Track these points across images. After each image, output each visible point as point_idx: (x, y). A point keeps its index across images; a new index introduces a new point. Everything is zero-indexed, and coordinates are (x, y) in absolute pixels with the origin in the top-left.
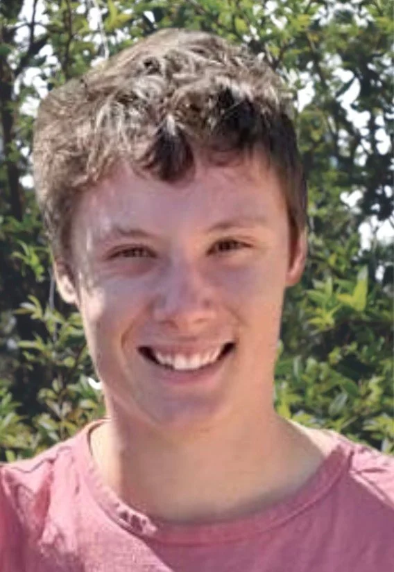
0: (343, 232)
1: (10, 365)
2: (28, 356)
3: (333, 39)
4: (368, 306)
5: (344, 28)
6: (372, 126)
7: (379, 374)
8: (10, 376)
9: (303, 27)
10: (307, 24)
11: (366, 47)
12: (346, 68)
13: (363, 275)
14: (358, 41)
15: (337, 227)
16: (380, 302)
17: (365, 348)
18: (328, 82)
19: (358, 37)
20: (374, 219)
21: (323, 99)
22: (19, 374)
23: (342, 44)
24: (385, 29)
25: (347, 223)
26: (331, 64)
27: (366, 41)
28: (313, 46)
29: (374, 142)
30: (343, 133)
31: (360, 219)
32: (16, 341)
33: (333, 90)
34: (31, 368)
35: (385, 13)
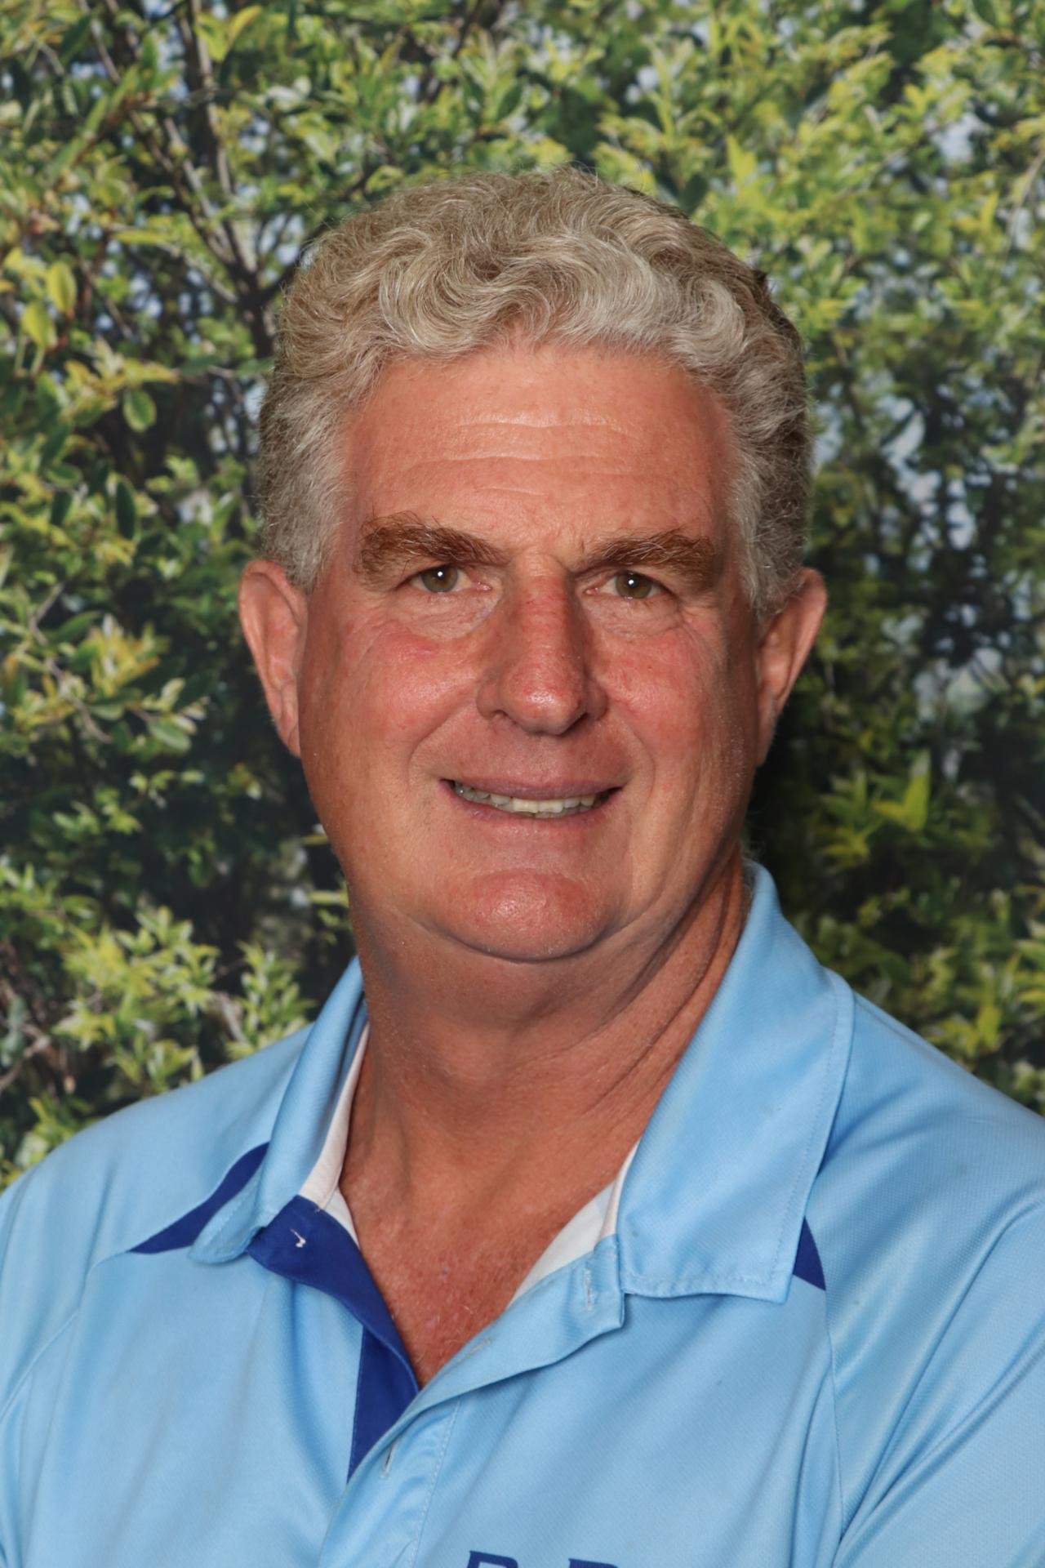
0: (885, 691)
1: (296, 936)
2: (329, 919)
3: (879, 343)
4: (930, 821)
5: (899, 322)
6: (943, 499)
7: (947, 943)
8: (297, 954)
9: (826, 321)
10: (834, 316)
11: (937, 355)
12: (901, 395)
13: (921, 766)
14: (923, 346)
15: (875, 681)
16: (952, 814)
17: (924, 899)
18: (867, 421)
19: (925, 338)
20: (942, 668)
21: (856, 451)
22: (311, 950)
23: (895, 352)
24: (973, 321)
25: (892, 674)
26: (873, 389)
27: (938, 343)
28: (843, 355)
29: (945, 528)
30: (891, 512)
31: (916, 667)
32: (307, 892)
33: (875, 433)
34: (331, 939)
35: (976, 293)
